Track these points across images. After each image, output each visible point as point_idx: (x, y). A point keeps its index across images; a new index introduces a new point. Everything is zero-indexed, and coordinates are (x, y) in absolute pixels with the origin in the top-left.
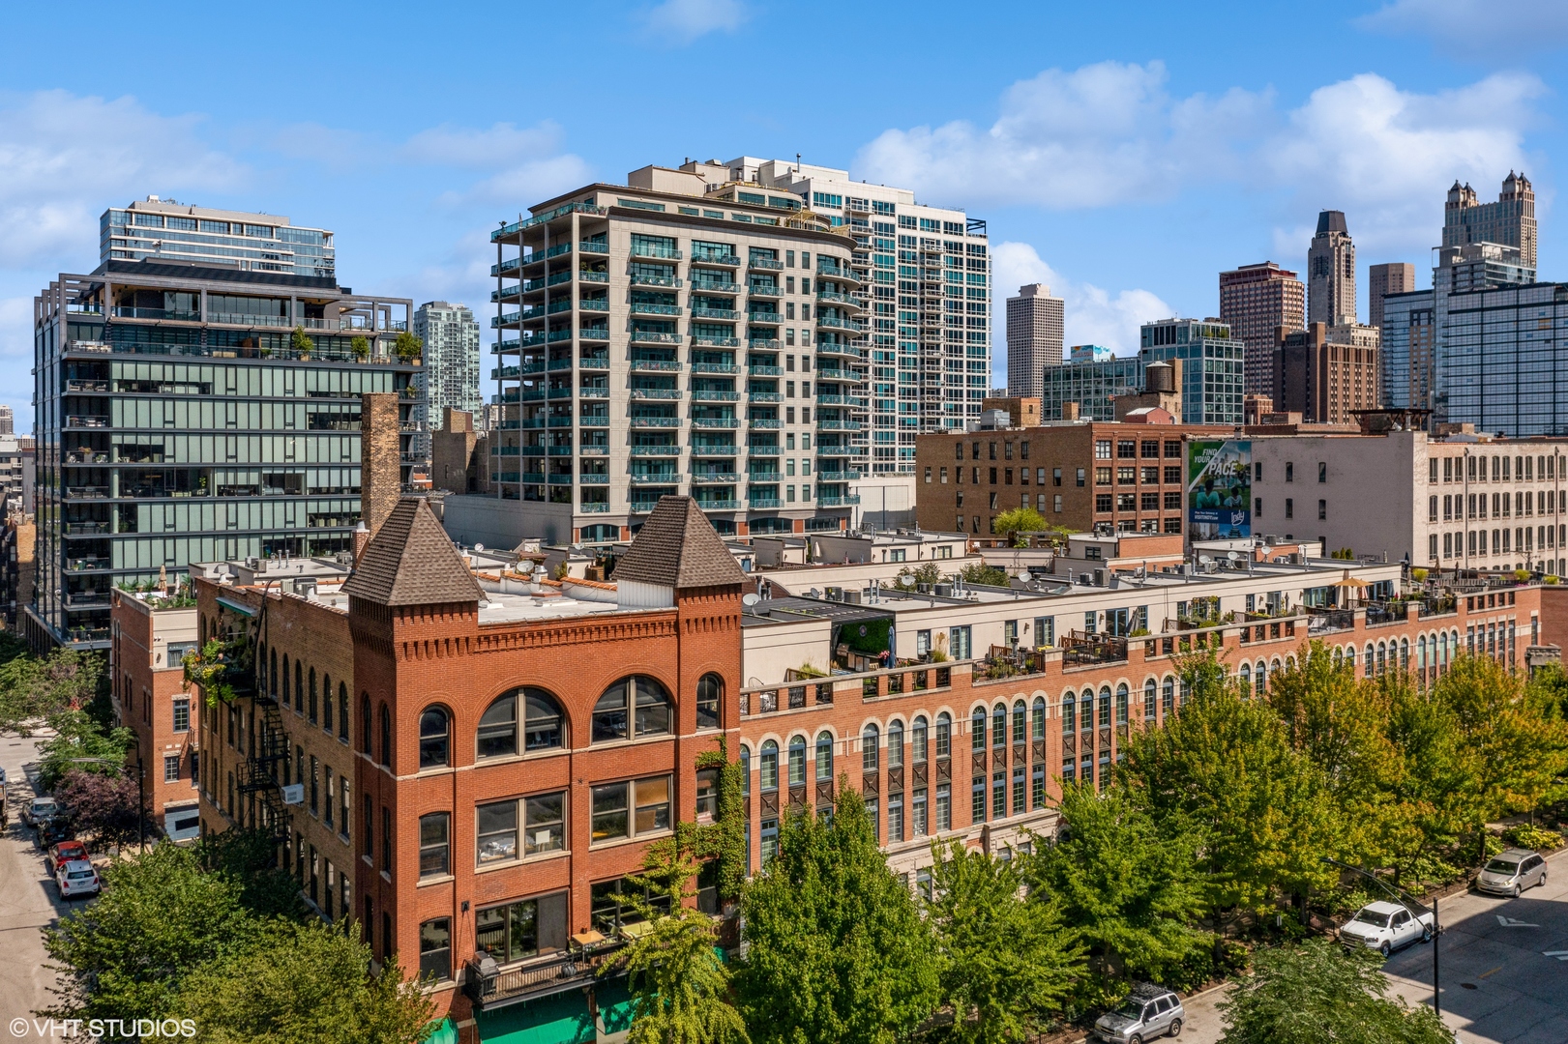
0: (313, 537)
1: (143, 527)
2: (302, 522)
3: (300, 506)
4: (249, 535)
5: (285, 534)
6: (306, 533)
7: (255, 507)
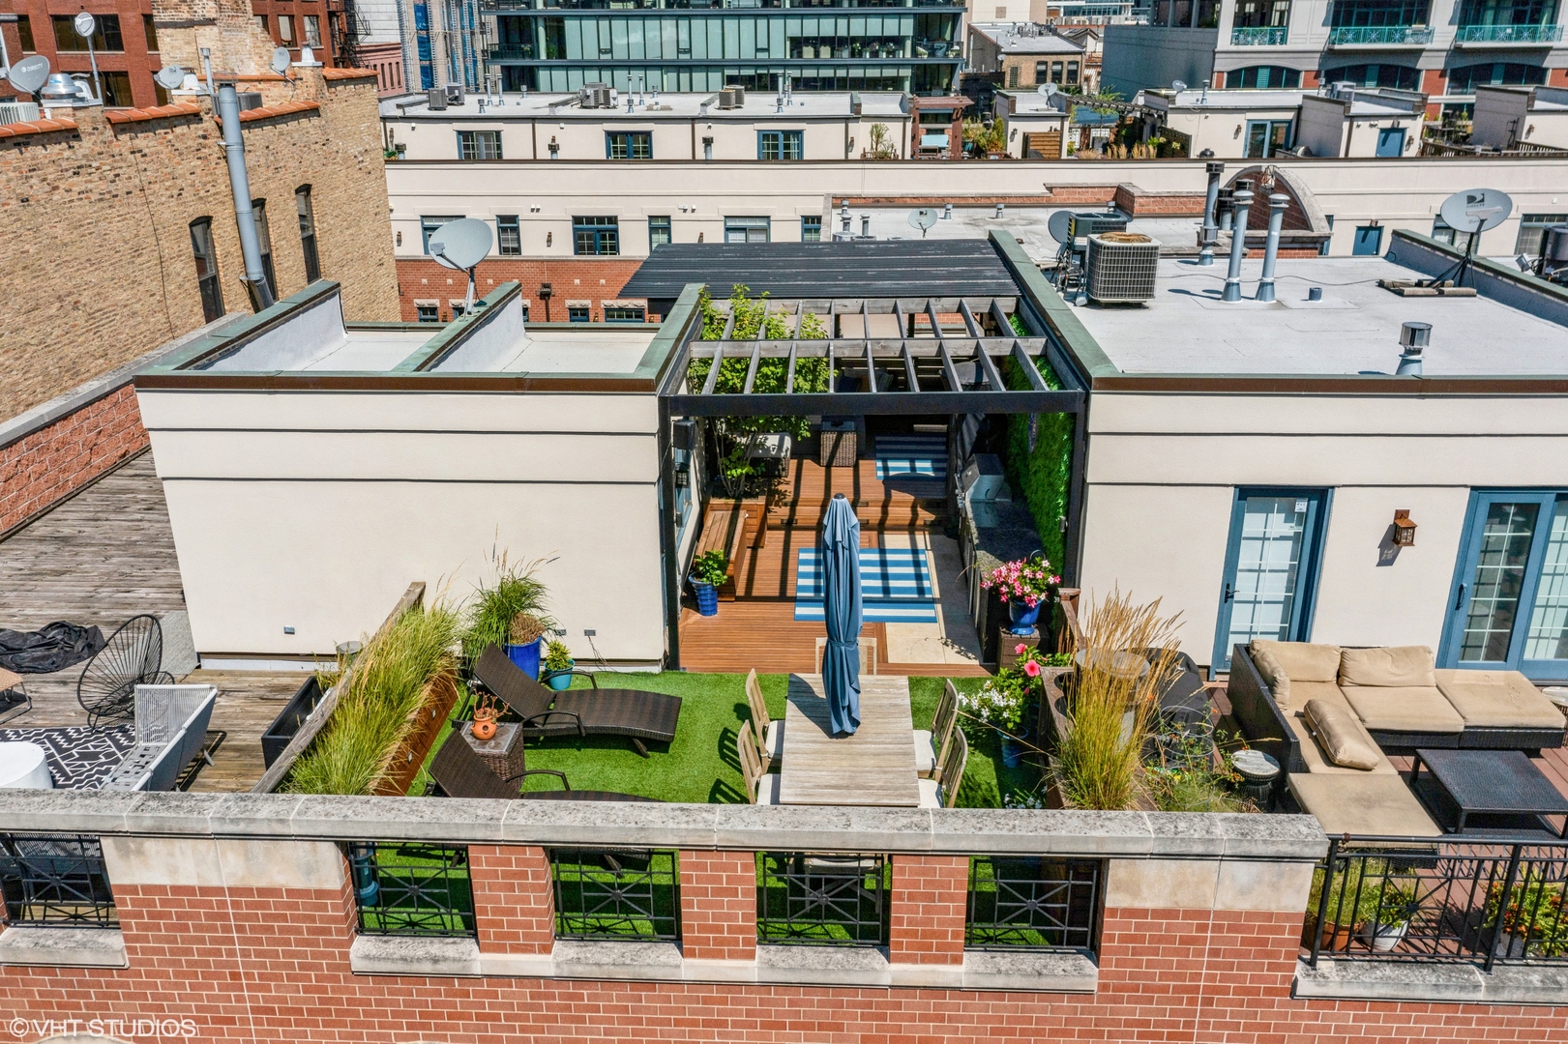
0: (796, 73)
1: (573, 53)
2: (779, 51)
3: (777, 24)
4: (707, 66)
5: (757, 67)
6: (786, 67)
7: (714, 25)
